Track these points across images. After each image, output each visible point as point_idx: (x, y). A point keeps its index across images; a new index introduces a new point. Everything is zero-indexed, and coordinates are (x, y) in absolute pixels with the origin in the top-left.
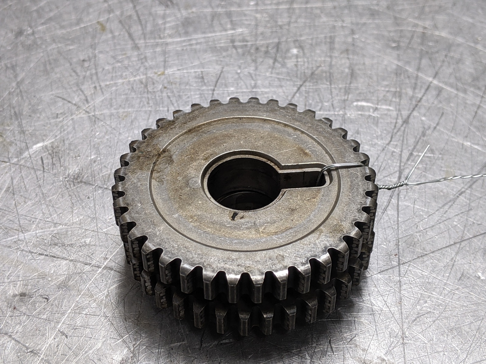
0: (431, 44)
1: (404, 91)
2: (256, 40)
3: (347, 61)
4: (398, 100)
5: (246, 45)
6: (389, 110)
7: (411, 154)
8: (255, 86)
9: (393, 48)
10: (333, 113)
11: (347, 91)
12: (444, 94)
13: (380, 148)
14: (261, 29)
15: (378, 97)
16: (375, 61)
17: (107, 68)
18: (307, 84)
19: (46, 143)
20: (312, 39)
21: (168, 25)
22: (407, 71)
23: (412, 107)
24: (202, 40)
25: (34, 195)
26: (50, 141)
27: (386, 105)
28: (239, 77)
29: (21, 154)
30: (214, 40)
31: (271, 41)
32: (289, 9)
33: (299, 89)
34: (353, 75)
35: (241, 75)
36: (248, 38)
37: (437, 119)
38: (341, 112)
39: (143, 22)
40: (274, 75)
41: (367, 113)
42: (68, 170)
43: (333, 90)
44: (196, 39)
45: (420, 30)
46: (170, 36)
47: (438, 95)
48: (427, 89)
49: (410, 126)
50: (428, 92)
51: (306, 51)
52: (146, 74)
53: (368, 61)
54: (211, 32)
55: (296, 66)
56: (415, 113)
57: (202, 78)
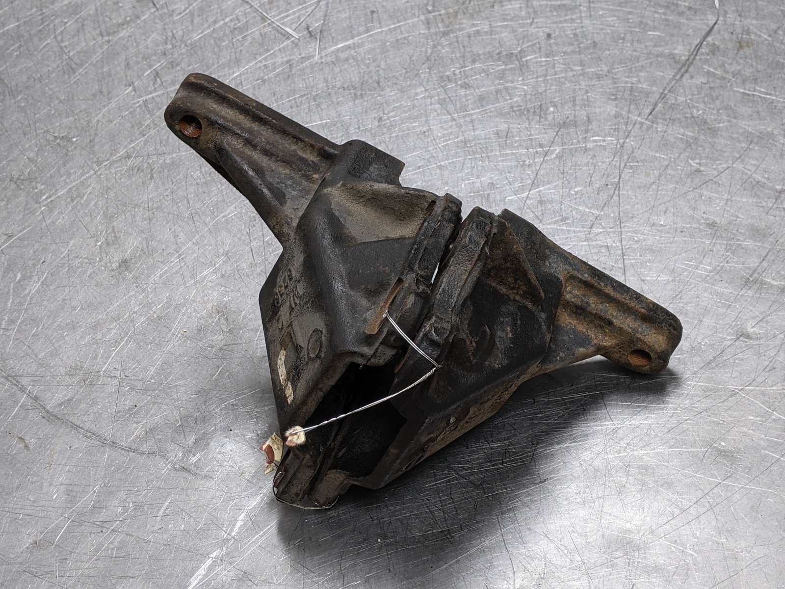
0: (636, 94)
1: (620, 127)
2: (527, 105)
3: (585, 112)
4: (617, 133)
5: (521, 109)
6: (612, 140)
7: (626, 165)
8: (531, 135)
9: (613, 100)
10: (578, 146)
11: (587, 131)
12: (645, 126)
13: (608, 164)
14: (528, 97)
15: (605, 133)
16: (602, 110)
17: (439, 135)
18: (562, 130)
20: (561, 100)
21: (469, 102)
22: (622, 114)
23: (625, 137)
24: (493, 109)
27: (610, 137)
28: (520, 131)
30: (500, 108)
31: (536, 104)
32: (544, 80)
33: (557, 134)
34: (589, 120)
35: (521, 129)
36: (521, 104)
37: (640, 142)
38: (584, 145)
39: (454, 102)
40: (541, 127)
41: (599, 144)
43: (578, 132)
44: (489, 109)
45: (629, 85)
46: (473, 109)
47: (641, 127)
48: (634, 125)
49: (625, 148)
50: (635, 127)
51: (559, 108)
52: (464, 136)
53: (597, 110)
54: (497, 103)
55: (554, 119)
56: (628, 140)
57: (498, 134)
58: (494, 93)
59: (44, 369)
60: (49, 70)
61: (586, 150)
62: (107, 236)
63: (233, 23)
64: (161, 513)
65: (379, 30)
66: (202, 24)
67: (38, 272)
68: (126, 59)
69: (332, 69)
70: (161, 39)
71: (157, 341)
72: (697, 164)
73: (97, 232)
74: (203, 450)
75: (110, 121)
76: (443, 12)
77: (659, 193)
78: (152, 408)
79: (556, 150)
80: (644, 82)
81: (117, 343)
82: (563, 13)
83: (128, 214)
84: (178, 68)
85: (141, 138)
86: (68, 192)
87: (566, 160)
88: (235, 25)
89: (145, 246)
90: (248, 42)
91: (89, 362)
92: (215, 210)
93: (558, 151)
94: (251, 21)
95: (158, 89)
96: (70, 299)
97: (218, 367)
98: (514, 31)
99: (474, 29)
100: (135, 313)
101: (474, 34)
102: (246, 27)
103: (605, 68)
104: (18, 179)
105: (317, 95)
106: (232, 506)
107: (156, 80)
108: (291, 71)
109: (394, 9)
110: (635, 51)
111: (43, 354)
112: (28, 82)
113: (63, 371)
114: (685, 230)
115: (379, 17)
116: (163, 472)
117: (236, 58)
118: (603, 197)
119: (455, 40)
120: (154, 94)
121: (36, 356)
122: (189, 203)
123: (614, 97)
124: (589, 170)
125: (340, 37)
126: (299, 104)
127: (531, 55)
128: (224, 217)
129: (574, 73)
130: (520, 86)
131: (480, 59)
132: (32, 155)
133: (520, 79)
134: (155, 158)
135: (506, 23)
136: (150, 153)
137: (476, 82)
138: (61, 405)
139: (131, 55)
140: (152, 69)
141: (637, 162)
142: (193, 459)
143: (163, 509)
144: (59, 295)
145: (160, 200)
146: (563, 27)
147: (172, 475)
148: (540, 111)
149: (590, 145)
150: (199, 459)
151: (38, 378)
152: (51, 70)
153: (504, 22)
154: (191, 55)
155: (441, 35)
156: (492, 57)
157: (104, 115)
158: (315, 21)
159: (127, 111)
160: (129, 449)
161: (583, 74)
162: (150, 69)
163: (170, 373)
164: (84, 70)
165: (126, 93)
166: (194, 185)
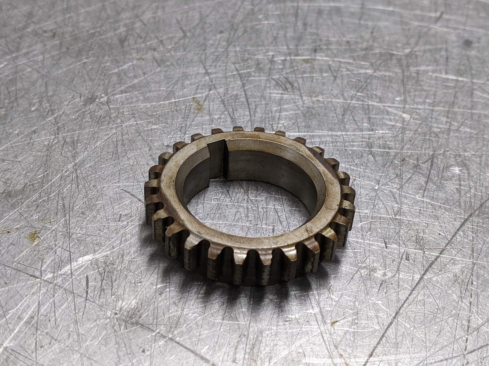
19: (97, 256)
25: (65, 335)
26: (104, 254)
29: (60, 268)
42: (120, 302)
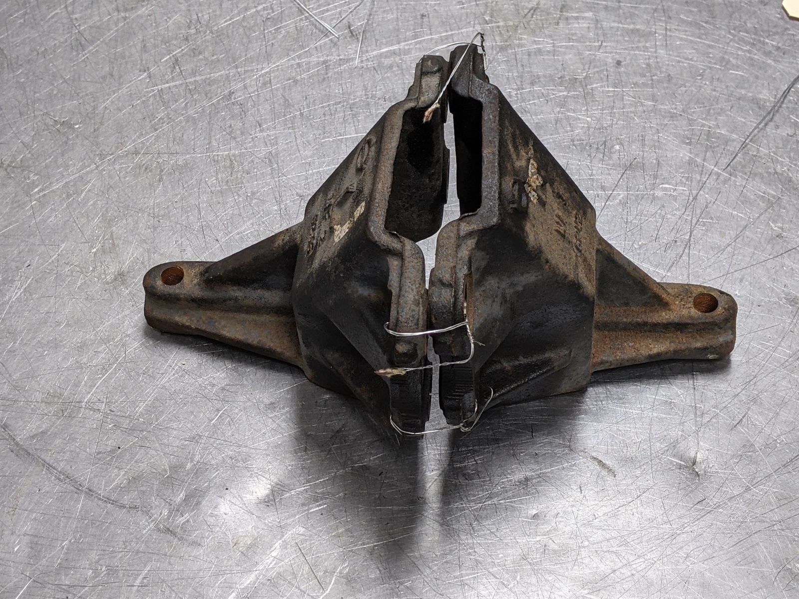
58: (553, 122)
59: (17, 392)
60: (55, 45)
61: (654, 198)
62: (104, 243)
63: (266, 12)
64: (138, 582)
65: (430, 37)
66: (232, 11)
67: (21, 277)
68: (143, 41)
69: (374, 76)
70: (183, 22)
71: (150, 373)
72: (779, 228)
73: (93, 236)
74: (193, 510)
75: (120, 110)
76: (501, 24)
77: (735, 257)
78: (137, 453)
79: (619, 195)
80: (723, 127)
81: (104, 370)
82: (636, 39)
83: (130, 220)
84: (201, 57)
85: (152, 132)
86: (64, 186)
87: (630, 208)
88: (268, 14)
89: (146, 258)
90: (282, 35)
91: (70, 389)
92: (229, 224)
93: (621, 196)
94: (286, 12)
95: (176, 78)
96: (55, 312)
97: (218, 410)
98: (580, 54)
99: (535, 47)
100: (128, 336)
101: (535, 52)
102: (280, 19)
103: (680, 107)
104: (9, 166)
105: (353, 104)
106: (221, 583)
107: (174, 67)
108: (327, 74)
109: (447, 15)
110: (715, 90)
111: (18, 375)
112: (30, 55)
113: (38, 396)
114: (763, 304)
115: (429, 22)
116: (144, 532)
117: (266, 52)
118: (671, 254)
119: (513, 57)
120: (172, 84)
121: (10, 375)
122: (200, 214)
123: (688, 141)
124: (657, 222)
125: (384, 41)
126: (333, 112)
127: (597, 83)
128: (238, 234)
129: (645, 108)
130: (583, 118)
131: (539, 81)
132: (27, 139)
133: (583, 109)
134: (166, 158)
135: (571, 44)
136: (161, 150)
137: (533, 107)
138: (33, 437)
139: (149, 37)
140: (171, 55)
141: (712, 218)
142: (181, 520)
143: (141, 577)
144: (43, 306)
145: (168, 207)
146: (635, 54)
147: (154, 537)
148: (605, 148)
149: (659, 193)
150: (188, 521)
151: (9, 403)
152: (58, 45)
153: (569, 42)
154: (216, 43)
155: (498, 50)
156: (554, 80)
157: (112, 102)
158: (358, 19)
159: (139, 100)
160: (108, 500)
161: (655, 110)
162: (169, 55)
163: (162, 412)
164: (95, 48)
165: (139, 79)
166: (208, 193)
